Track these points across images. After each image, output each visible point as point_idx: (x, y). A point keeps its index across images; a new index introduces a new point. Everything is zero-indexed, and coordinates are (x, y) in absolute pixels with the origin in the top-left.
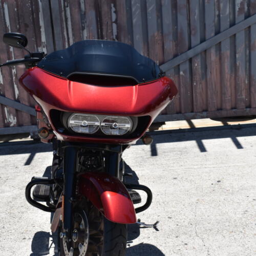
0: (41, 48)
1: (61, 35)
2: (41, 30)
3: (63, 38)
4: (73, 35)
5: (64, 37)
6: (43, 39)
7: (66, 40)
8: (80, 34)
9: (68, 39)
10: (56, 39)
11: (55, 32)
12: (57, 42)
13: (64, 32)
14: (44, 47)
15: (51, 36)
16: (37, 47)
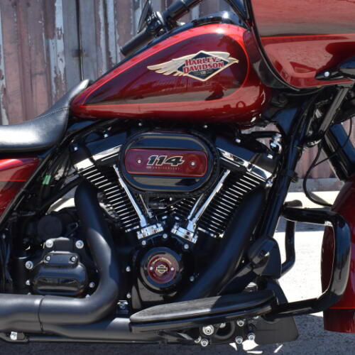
0: (53, 41)
1: (93, 16)
2: (56, 4)
3: (95, 21)
4: (116, 17)
5: (99, 20)
6: (59, 22)
7: (102, 25)
8: (130, 15)
9: (107, 25)
10: (83, 22)
11: (82, 10)
12: (83, 29)
13: (98, 10)
14: (59, 38)
15: (74, 16)
16: (47, 37)
